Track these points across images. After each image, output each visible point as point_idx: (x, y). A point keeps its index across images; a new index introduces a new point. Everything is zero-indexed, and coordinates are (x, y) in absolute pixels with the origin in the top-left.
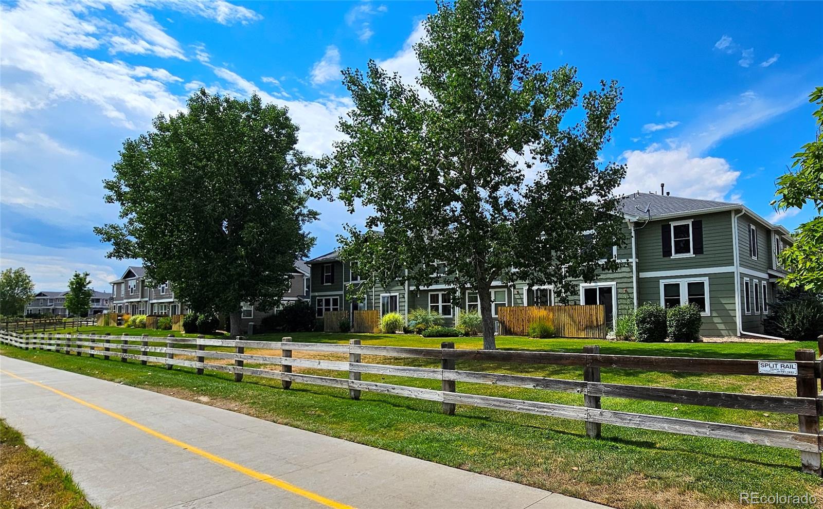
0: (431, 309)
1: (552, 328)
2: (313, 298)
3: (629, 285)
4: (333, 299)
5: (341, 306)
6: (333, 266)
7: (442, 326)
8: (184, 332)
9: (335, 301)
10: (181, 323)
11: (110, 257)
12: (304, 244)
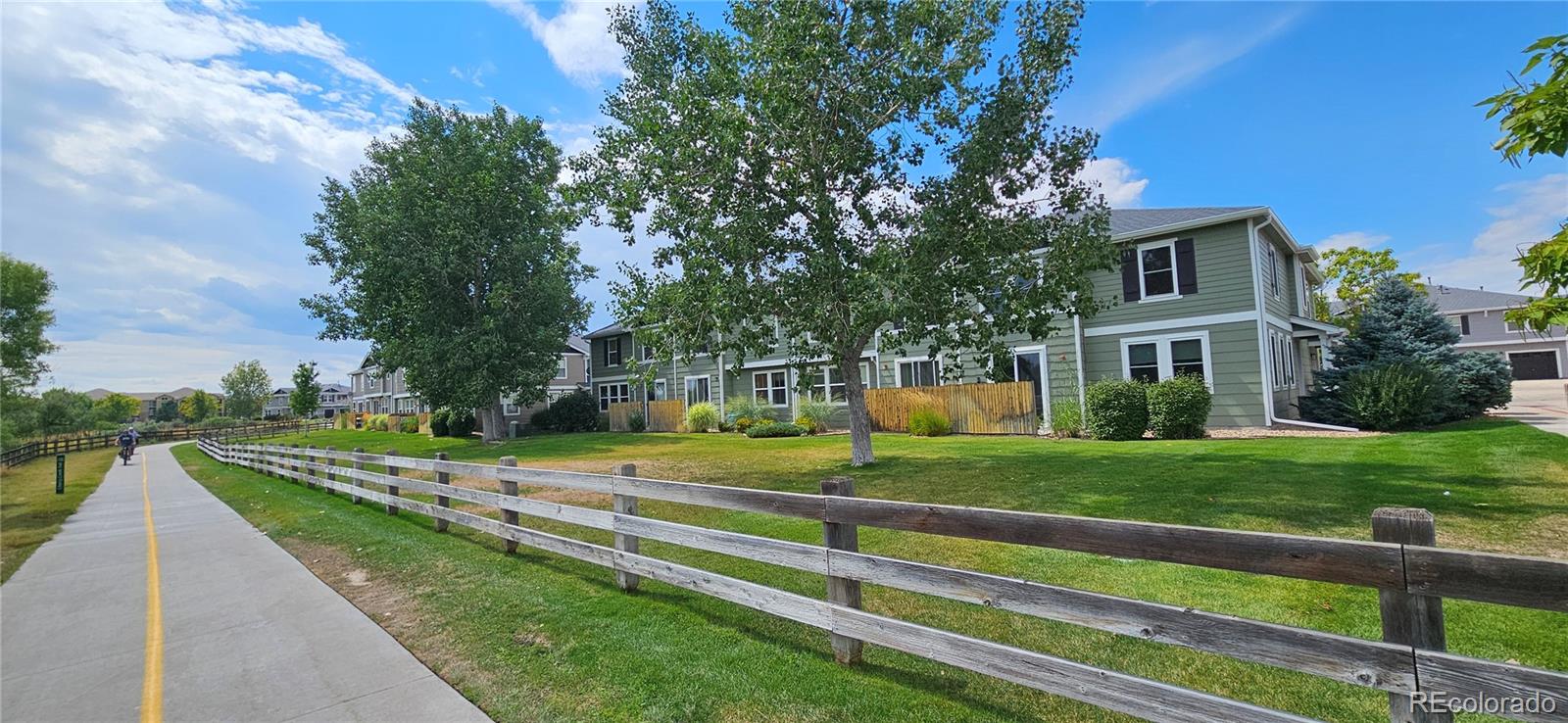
0: (757, 396)
1: (946, 422)
2: (595, 385)
3: (1068, 349)
4: (621, 386)
5: (632, 396)
6: (619, 341)
7: (776, 421)
8: (432, 436)
9: (624, 388)
10: (429, 424)
11: (322, 338)
12: (577, 311)
